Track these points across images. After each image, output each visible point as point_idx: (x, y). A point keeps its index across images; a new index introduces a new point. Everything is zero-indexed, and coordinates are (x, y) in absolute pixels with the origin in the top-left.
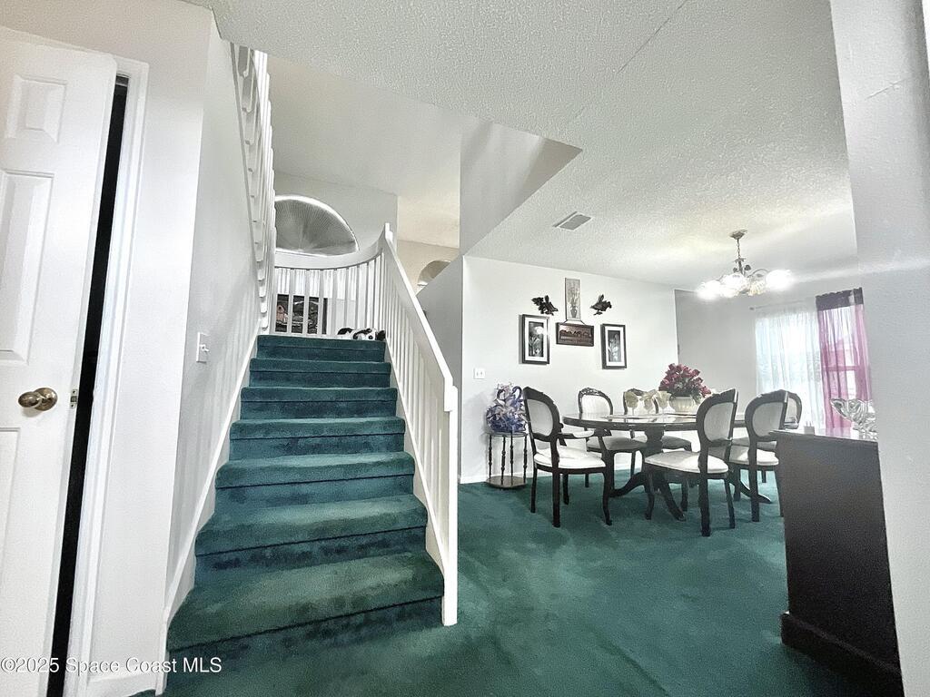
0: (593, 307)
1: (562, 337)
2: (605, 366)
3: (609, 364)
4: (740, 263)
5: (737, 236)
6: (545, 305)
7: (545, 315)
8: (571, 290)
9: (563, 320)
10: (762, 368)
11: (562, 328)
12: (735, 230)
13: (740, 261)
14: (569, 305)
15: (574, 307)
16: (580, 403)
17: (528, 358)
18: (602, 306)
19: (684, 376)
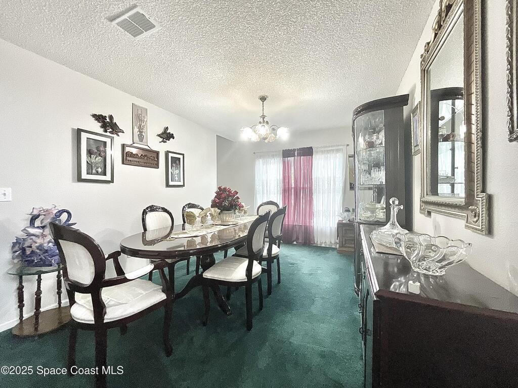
0: (159, 135)
1: (127, 158)
2: (168, 185)
3: (171, 183)
4: (263, 119)
5: (263, 99)
6: (108, 124)
7: (108, 134)
8: (139, 117)
9: (130, 142)
10: (257, 187)
11: (128, 149)
12: (262, 94)
13: (263, 117)
14: (136, 130)
15: (141, 132)
16: (144, 220)
17: (84, 176)
18: (166, 136)
19: (229, 196)
